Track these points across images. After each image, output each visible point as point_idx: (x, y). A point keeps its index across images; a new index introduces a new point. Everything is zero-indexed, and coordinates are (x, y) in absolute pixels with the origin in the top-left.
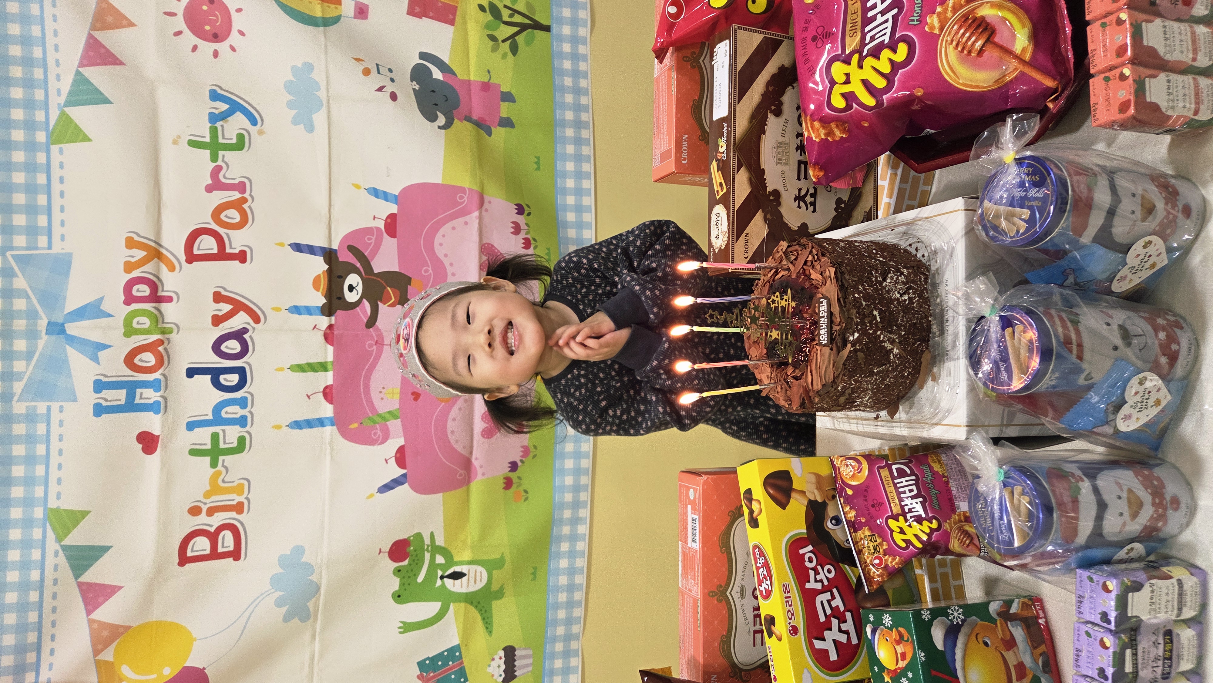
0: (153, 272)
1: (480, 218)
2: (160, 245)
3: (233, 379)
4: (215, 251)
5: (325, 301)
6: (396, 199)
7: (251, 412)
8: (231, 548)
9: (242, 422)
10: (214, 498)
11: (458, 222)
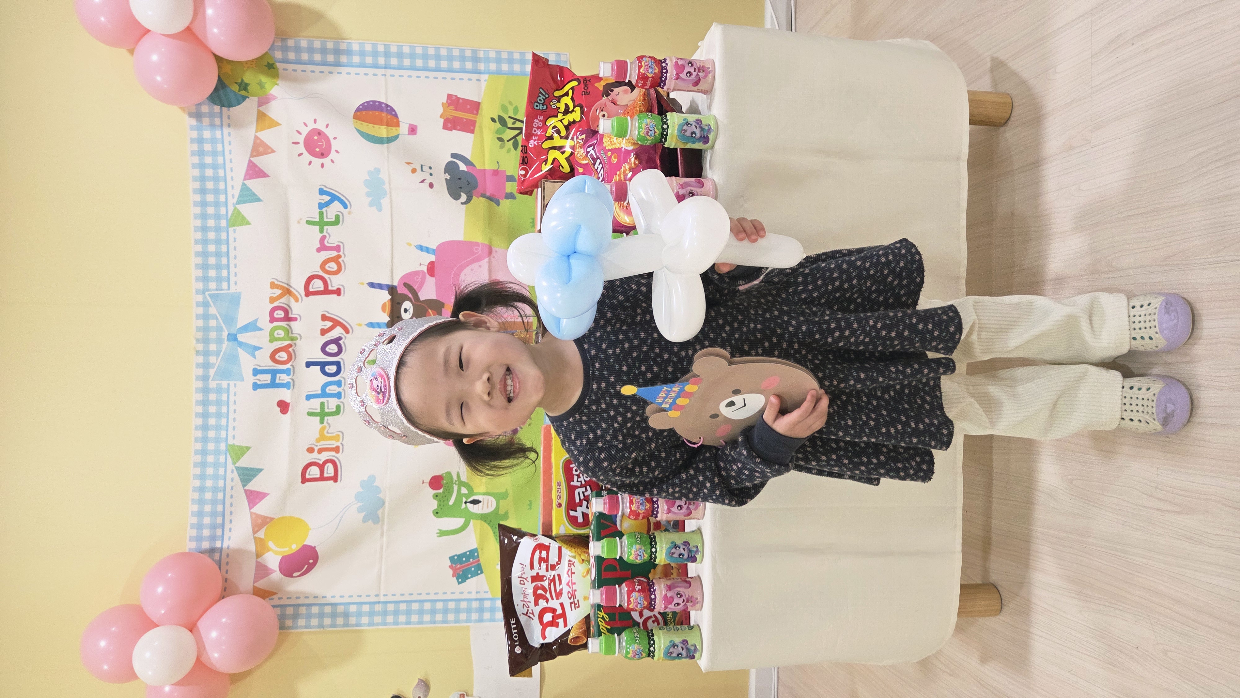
0: (286, 302)
1: (490, 263)
2: (290, 286)
3: (333, 369)
4: (322, 289)
5: (389, 319)
6: (434, 252)
7: (343, 390)
8: (332, 475)
9: (338, 395)
10: (322, 443)
11: (475, 266)
